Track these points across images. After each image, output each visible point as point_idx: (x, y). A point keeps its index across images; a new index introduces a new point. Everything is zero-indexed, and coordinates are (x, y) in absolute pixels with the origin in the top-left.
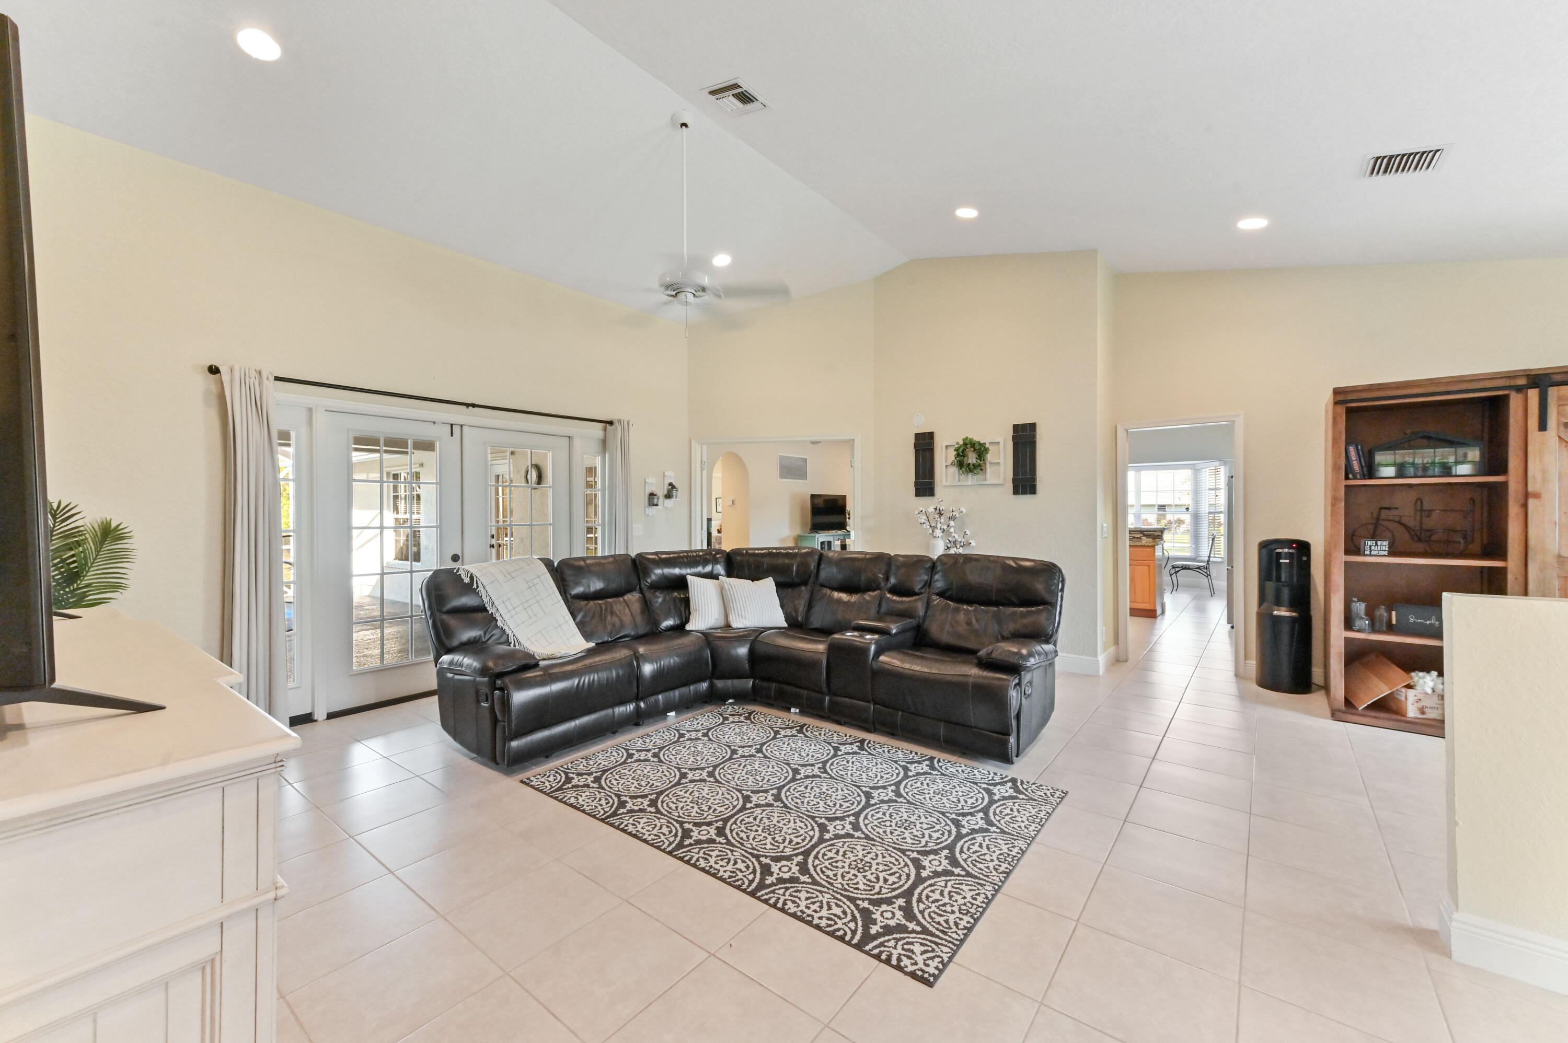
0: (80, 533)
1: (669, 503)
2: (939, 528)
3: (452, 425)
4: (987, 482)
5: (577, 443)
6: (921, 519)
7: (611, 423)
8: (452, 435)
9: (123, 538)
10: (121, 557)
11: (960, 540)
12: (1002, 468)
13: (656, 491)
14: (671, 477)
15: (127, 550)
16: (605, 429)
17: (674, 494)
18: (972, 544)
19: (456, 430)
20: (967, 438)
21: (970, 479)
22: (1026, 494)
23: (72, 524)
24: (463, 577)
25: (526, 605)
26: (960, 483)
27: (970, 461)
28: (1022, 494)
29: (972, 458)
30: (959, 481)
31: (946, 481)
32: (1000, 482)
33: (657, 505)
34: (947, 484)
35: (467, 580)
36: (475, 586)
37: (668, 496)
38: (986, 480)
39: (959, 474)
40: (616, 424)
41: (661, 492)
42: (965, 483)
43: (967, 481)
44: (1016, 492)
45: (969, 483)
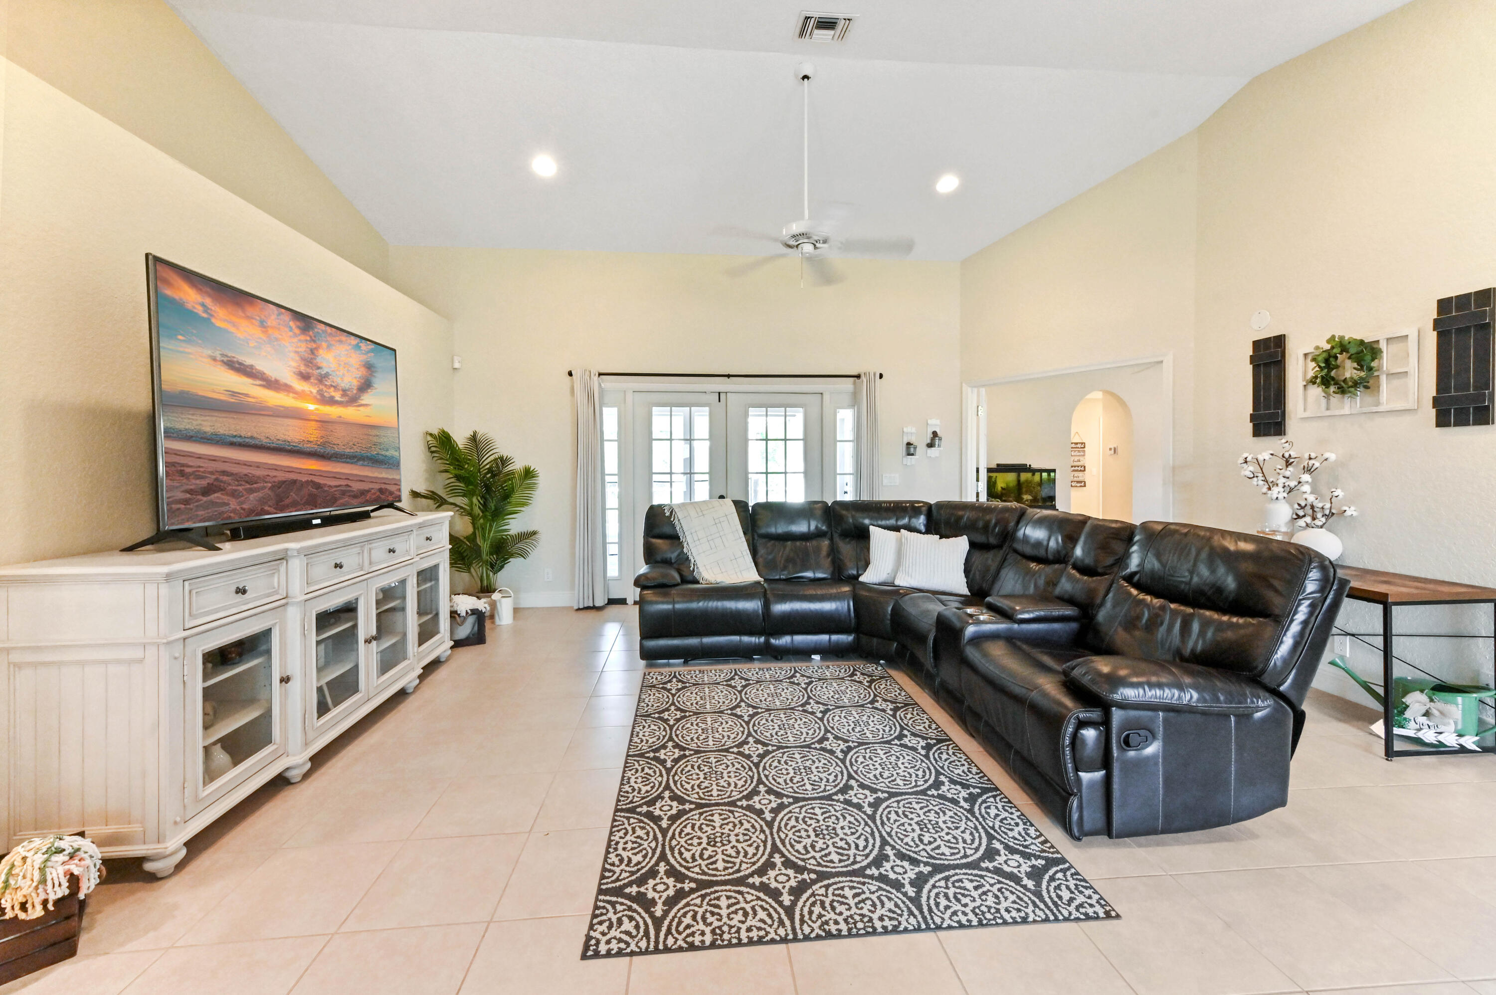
0: (513, 473)
1: (933, 452)
2: (1281, 485)
3: (719, 393)
4: (1381, 408)
5: (826, 397)
6: (1245, 470)
7: (858, 377)
8: (719, 401)
9: (533, 477)
10: (531, 487)
11: (1320, 505)
12: (1412, 382)
13: (913, 440)
14: (935, 424)
15: (535, 484)
16: (854, 383)
17: (937, 443)
18: (1348, 513)
19: (723, 396)
20: (1333, 337)
21: (1346, 406)
22: (1467, 424)
23: (510, 468)
24: (666, 511)
25: (710, 538)
26: (1328, 413)
27: (1348, 375)
28: (1455, 425)
29: (1349, 370)
30: (1328, 409)
31: (1305, 410)
32: (1411, 404)
33: (912, 455)
34: (1307, 414)
35: (668, 514)
36: (672, 519)
37: (931, 445)
38: (1378, 404)
39: (1327, 396)
40: (863, 376)
41: (921, 442)
42: (1337, 412)
43: (1343, 408)
44: (1442, 421)
45: (1346, 410)
